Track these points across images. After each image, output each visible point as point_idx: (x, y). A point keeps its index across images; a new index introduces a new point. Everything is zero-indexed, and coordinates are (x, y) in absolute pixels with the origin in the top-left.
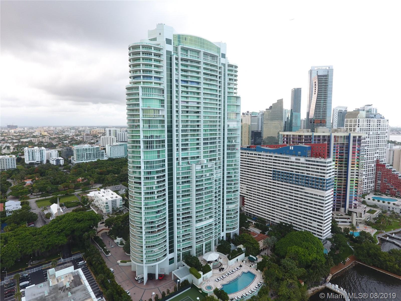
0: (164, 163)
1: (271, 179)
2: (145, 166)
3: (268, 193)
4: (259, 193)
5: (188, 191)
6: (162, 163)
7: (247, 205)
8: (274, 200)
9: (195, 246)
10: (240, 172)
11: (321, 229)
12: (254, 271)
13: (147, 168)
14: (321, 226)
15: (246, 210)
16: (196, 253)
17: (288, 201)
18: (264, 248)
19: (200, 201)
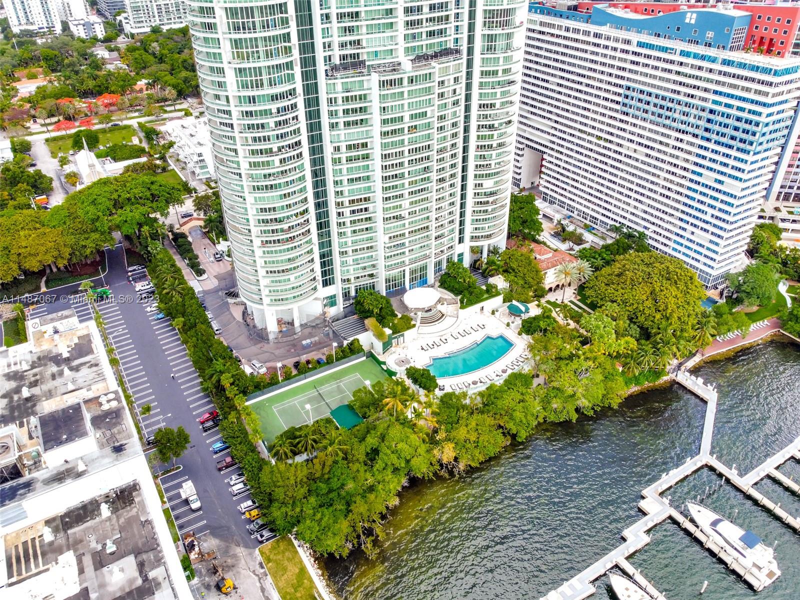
0: (290, 72)
1: (617, 111)
2: (237, 81)
3: (605, 148)
4: (582, 146)
5: (365, 145)
6: (286, 72)
7: (549, 175)
8: (617, 168)
9: (382, 275)
10: (520, 91)
11: (714, 251)
12: (511, 334)
13: (245, 86)
14: (717, 244)
15: (545, 187)
16: (388, 288)
17: (648, 173)
18: (558, 286)
19: (397, 172)
